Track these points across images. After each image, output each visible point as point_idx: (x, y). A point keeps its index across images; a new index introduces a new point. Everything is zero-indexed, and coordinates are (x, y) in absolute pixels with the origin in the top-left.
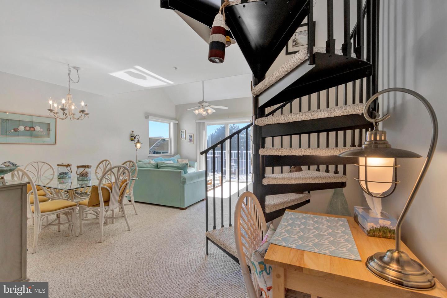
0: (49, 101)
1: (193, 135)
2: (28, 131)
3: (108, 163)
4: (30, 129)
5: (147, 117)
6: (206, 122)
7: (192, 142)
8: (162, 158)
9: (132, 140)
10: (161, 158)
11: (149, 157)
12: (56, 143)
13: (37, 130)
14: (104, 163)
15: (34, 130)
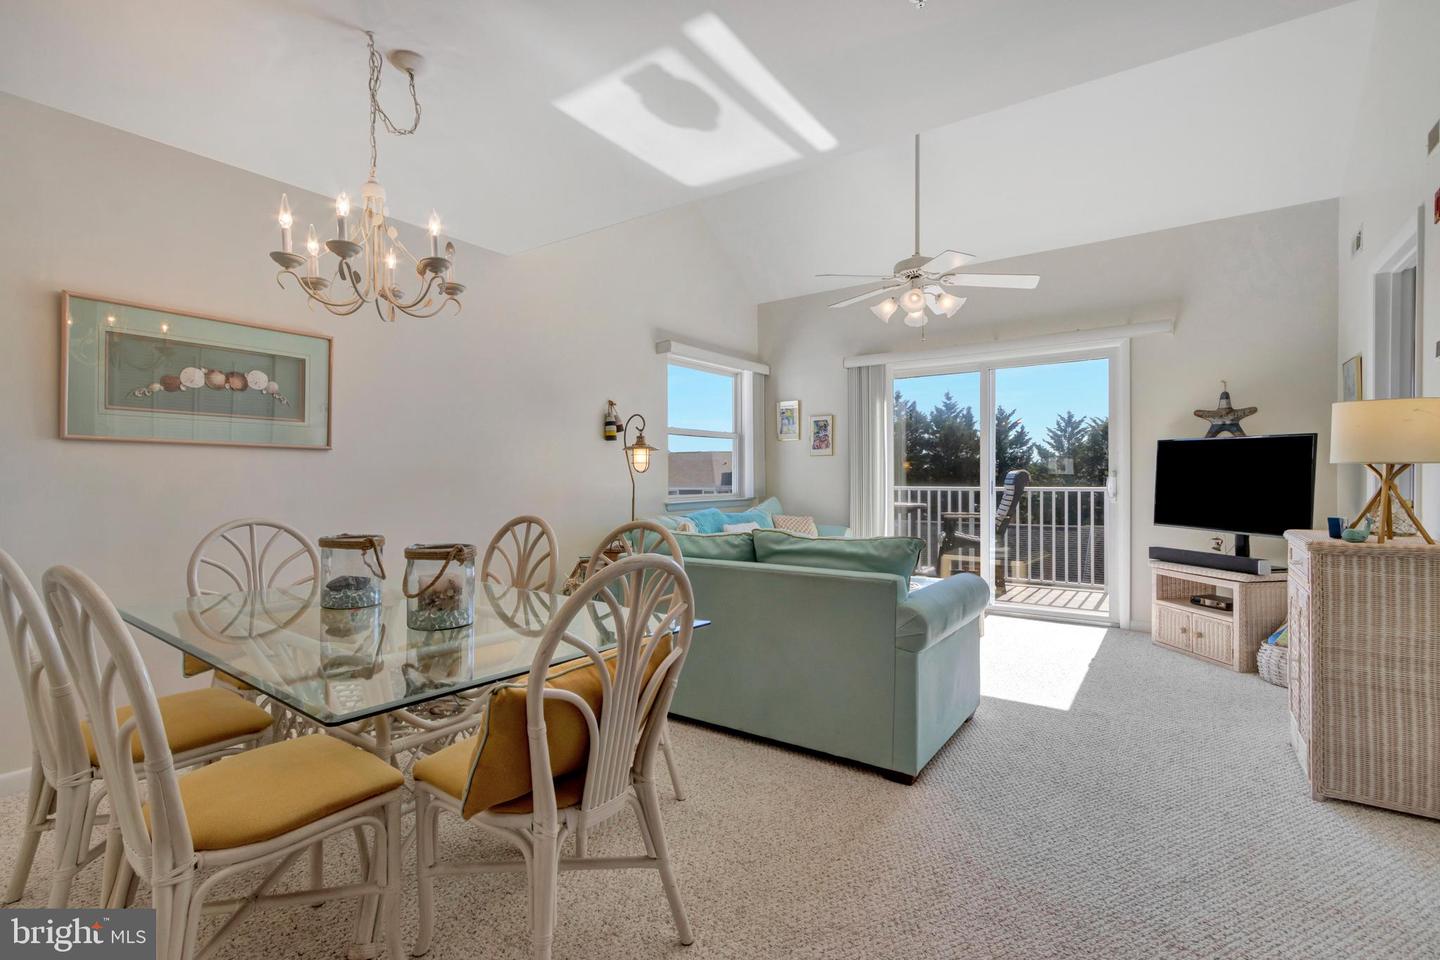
0: (278, 213)
1: (830, 422)
2: (219, 388)
3: (536, 530)
4: (227, 381)
5: (662, 346)
6: (893, 364)
7: (827, 446)
8: (717, 510)
9: (610, 438)
10: (713, 510)
11: (667, 505)
12: (329, 443)
13: (256, 387)
14: (521, 529)
15: (245, 386)
